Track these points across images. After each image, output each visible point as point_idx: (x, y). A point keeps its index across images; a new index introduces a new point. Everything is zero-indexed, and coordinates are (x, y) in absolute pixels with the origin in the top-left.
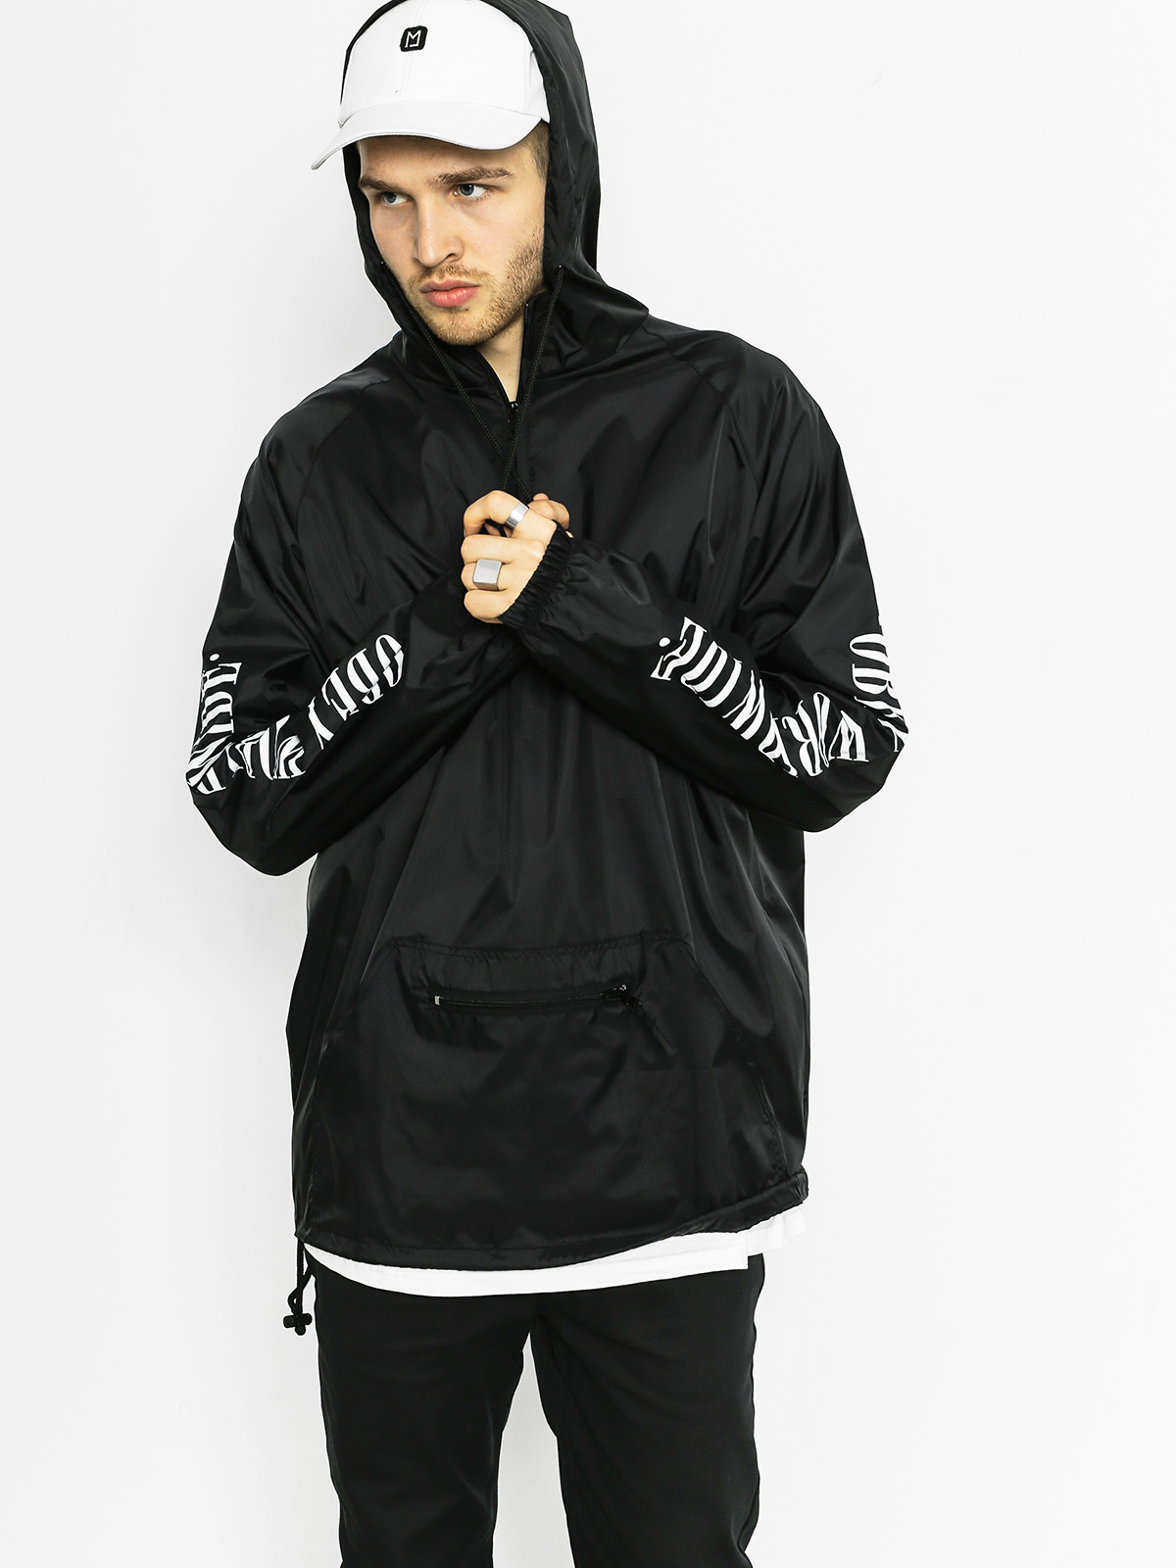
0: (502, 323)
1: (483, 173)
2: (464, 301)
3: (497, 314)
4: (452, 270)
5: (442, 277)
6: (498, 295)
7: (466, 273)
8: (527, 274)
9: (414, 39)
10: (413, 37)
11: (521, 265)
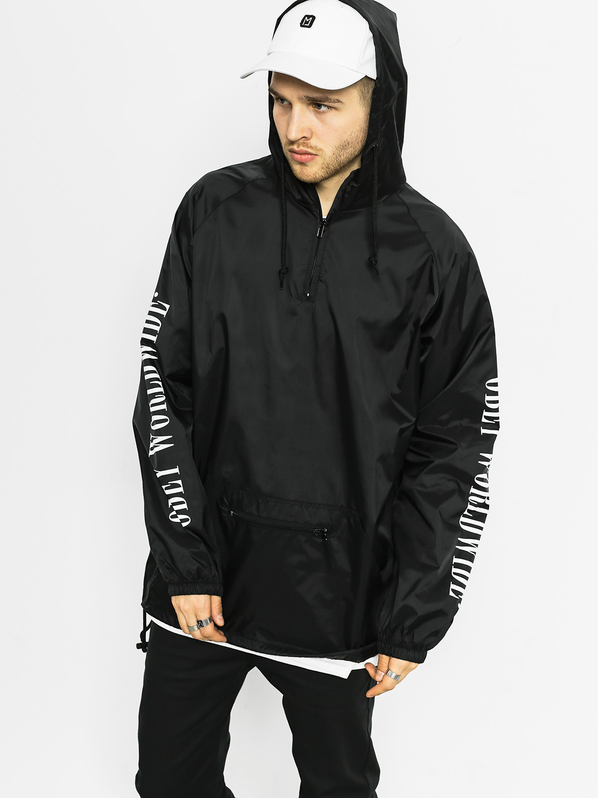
0: (327, 175)
1: (327, 99)
2: (309, 161)
3: (325, 171)
4: (304, 144)
5: (298, 147)
6: (327, 162)
7: (311, 147)
8: (345, 154)
9: (308, 22)
10: (307, 20)
11: (342, 149)
